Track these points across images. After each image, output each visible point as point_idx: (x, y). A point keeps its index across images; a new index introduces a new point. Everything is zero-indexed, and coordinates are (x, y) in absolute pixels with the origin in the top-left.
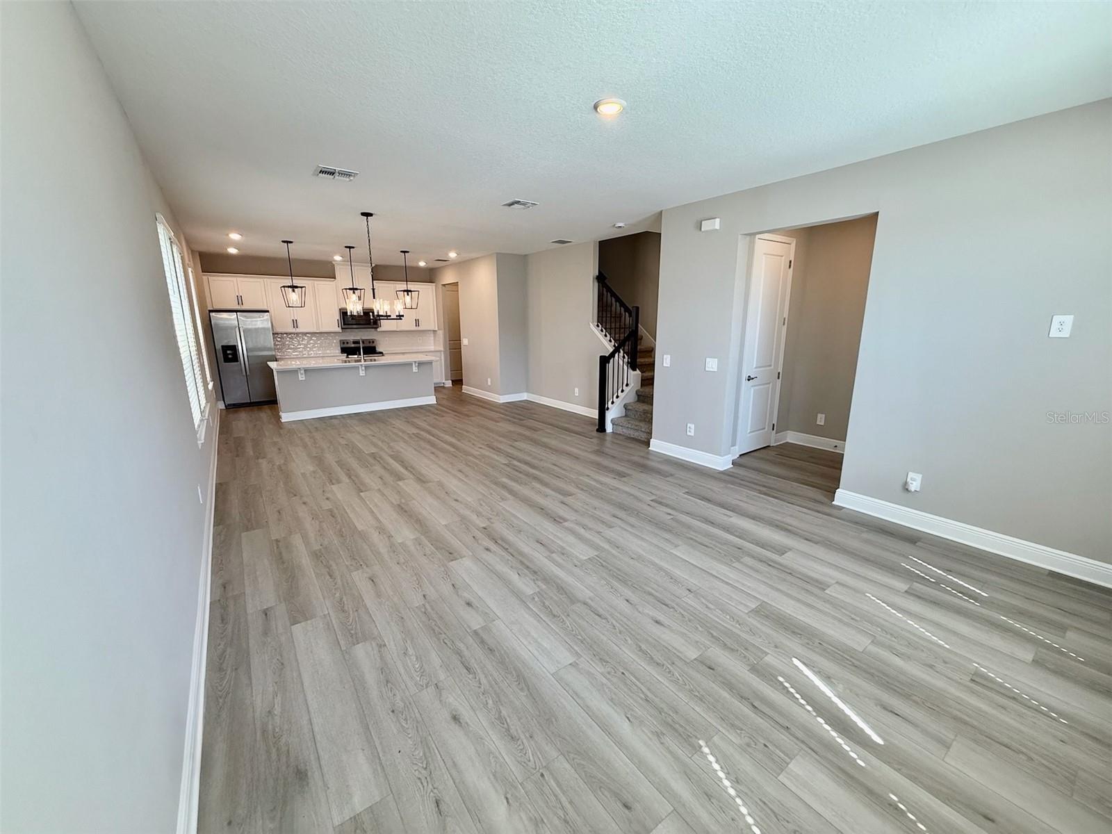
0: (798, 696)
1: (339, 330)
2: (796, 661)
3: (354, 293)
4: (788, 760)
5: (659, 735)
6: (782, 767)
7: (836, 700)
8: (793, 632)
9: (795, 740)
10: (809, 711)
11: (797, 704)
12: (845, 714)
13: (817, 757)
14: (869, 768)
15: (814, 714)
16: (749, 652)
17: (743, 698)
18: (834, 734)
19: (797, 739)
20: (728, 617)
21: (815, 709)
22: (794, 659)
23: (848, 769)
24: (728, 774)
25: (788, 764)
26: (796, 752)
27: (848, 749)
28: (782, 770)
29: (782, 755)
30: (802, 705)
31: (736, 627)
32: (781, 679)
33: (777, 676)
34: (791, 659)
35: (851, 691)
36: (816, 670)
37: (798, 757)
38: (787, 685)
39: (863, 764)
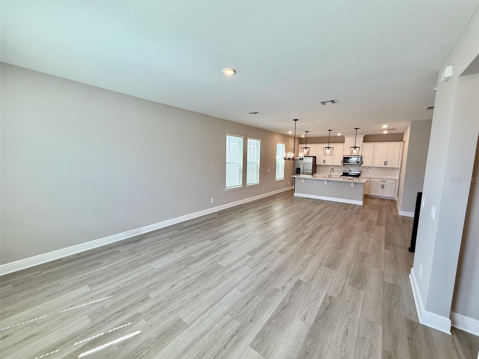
0: (118, 328)
1: (342, 165)
2: (138, 332)
3: (328, 149)
4: (91, 319)
5: (118, 288)
6: (90, 316)
7: (110, 344)
8: (160, 336)
9: (97, 323)
10: (108, 330)
11: (114, 326)
12: (100, 345)
13: (88, 328)
14: (73, 346)
15: (106, 332)
16: (149, 314)
17: (124, 309)
18: (93, 337)
19: (98, 324)
20: (175, 309)
21: (108, 333)
22: (140, 331)
23: (77, 338)
24: (96, 302)
25: (90, 319)
26: (93, 322)
27: (85, 341)
28: (89, 317)
29: (94, 318)
30: (112, 328)
31: (167, 311)
32: (129, 323)
33: (132, 322)
34: (141, 330)
35: (112, 353)
36: (131, 340)
37: (91, 322)
38: (126, 325)
39: (75, 344)
